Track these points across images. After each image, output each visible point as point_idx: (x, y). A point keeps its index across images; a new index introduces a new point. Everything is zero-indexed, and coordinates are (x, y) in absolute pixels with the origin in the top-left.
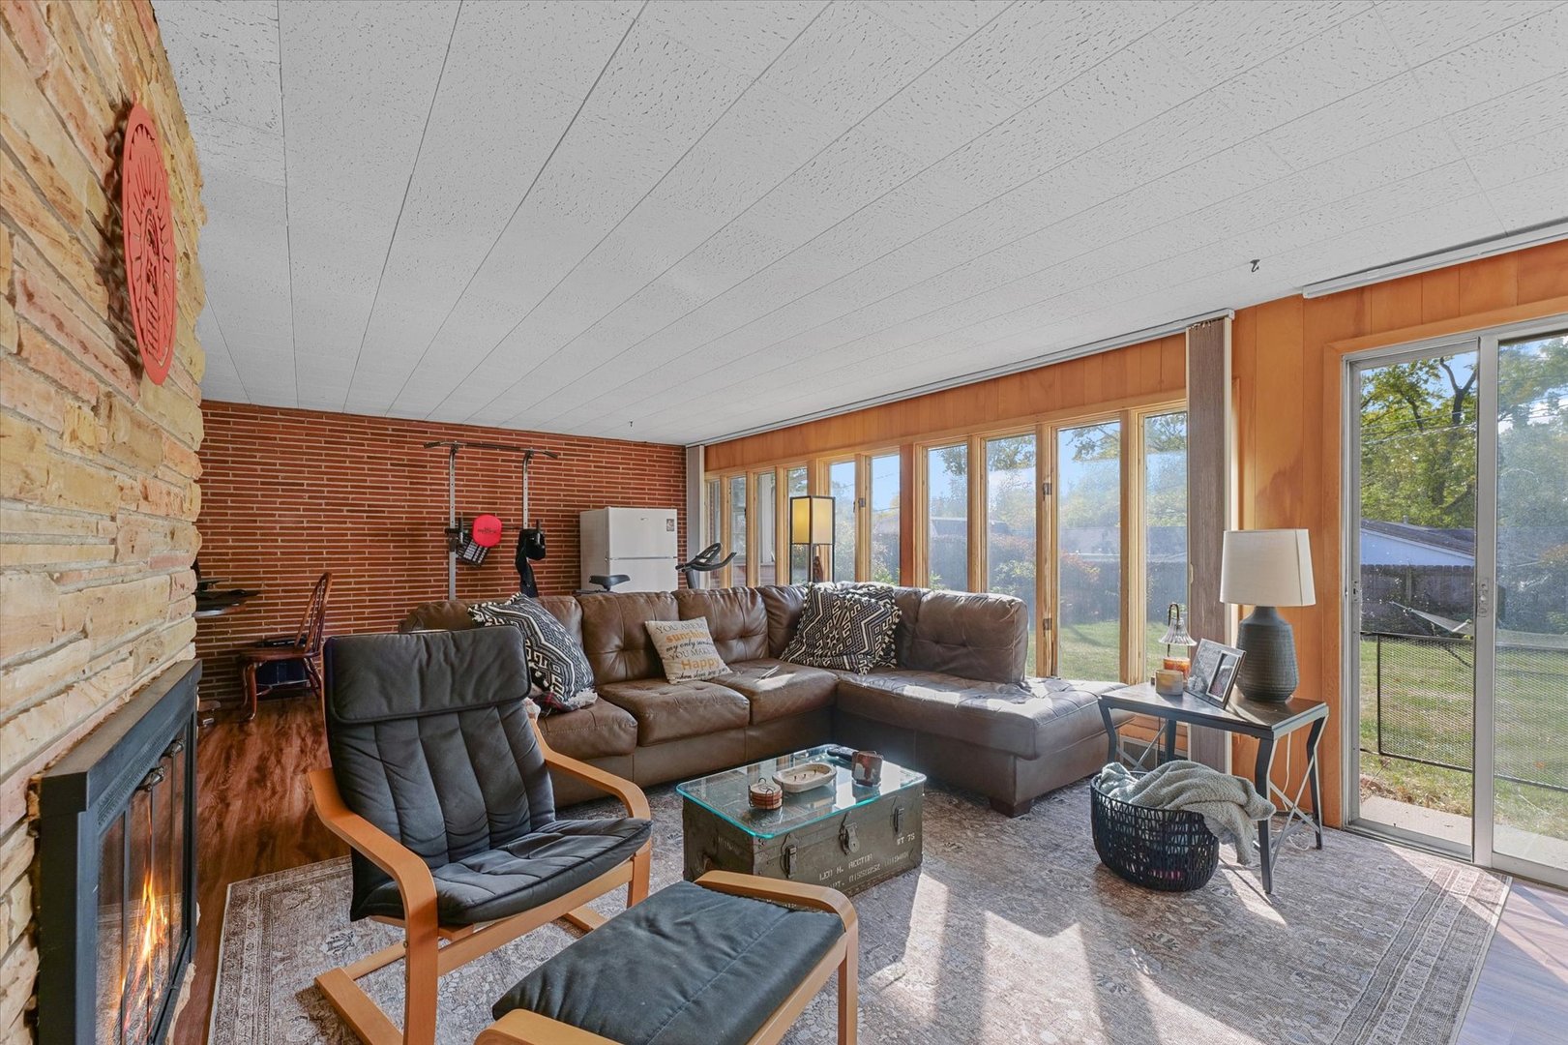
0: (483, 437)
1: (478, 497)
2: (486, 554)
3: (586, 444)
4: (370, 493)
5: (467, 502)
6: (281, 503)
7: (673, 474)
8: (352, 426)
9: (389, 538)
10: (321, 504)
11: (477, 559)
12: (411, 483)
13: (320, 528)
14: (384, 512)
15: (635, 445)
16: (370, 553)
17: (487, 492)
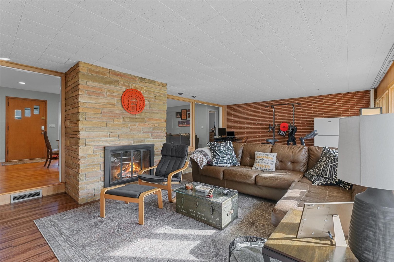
0: (287, 102)
1: (286, 118)
2: (286, 133)
3: (321, 97)
4: (261, 119)
5: (283, 120)
6: (246, 122)
7: (365, 102)
8: (258, 105)
9: (265, 129)
10: (252, 122)
11: (284, 135)
12: (270, 116)
13: (252, 127)
14: (264, 123)
15: (343, 94)
16: (261, 133)
17: (288, 116)
